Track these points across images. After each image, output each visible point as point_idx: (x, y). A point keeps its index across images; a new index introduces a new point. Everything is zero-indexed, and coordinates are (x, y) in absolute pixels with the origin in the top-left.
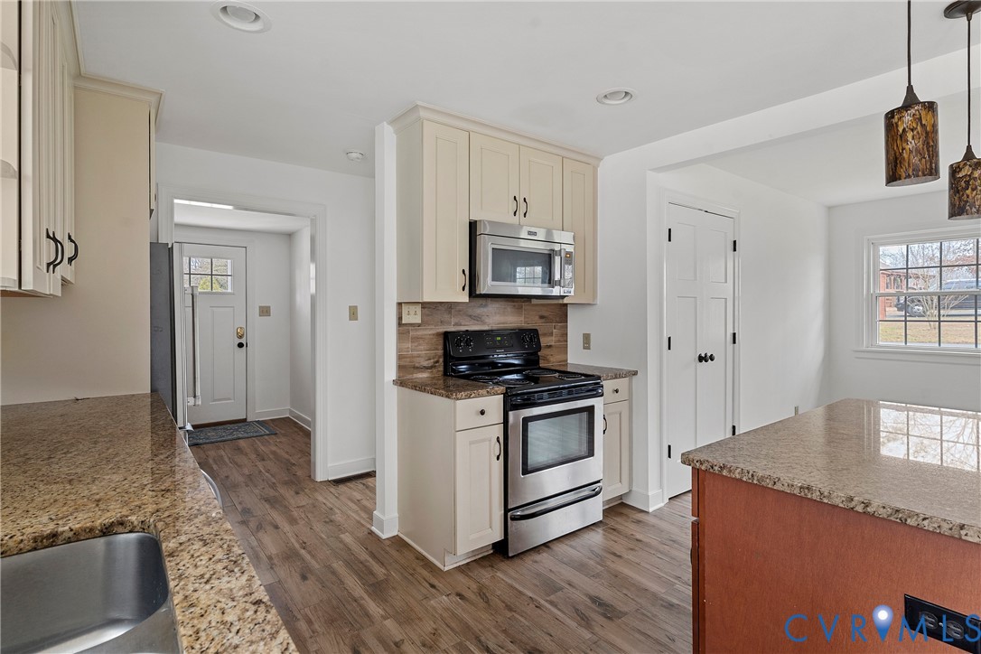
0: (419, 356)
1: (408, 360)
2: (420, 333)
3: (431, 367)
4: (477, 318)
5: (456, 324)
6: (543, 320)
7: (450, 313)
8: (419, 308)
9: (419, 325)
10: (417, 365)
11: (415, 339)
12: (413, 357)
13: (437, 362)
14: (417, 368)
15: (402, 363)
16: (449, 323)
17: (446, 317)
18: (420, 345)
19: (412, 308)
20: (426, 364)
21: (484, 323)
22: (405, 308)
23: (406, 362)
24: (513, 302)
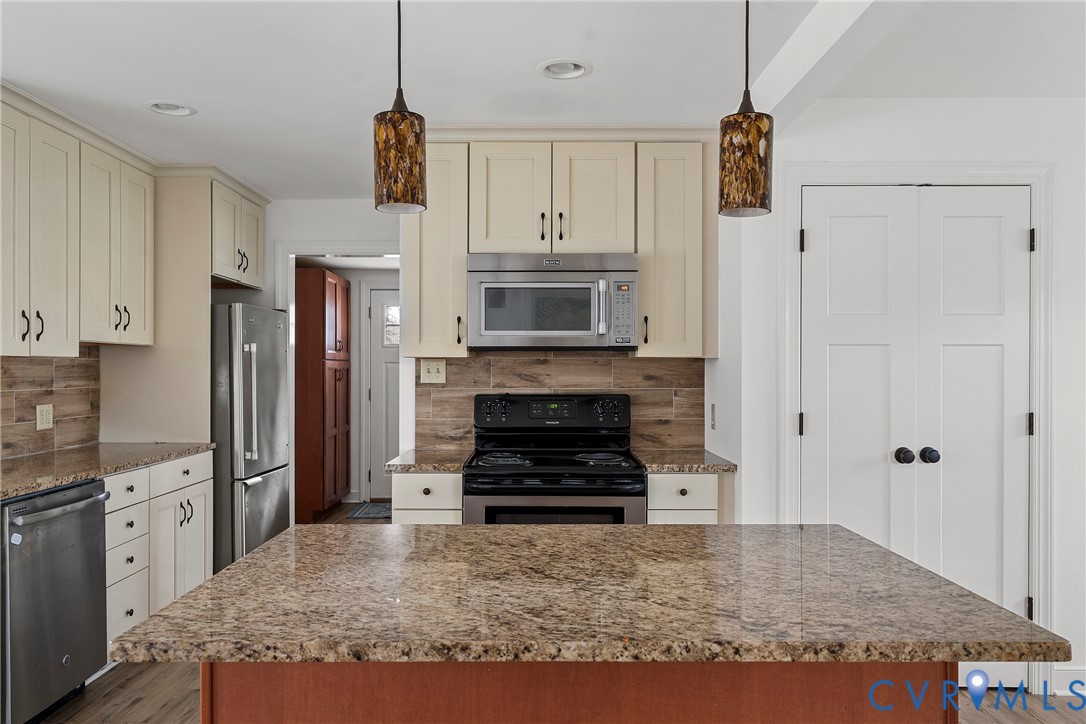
0: (443, 424)
1: (428, 427)
2: (445, 395)
3: (460, 439)
4: (532, 379)
5: (497, 386)
6: (653, 383)
7: (488, 371)
8: (442, 366)
9: (443, 386)
10: (440, 434)
11: (437, 403)
12: (435, 424)
13: (469, 432)
14: (441, 438)
15: (420, 431)
16: (487, 384)
17: (482, 376)
18: (445, 410)
19: (433, 365)
20: (452, 433)
21: (542, 384)
22: (424, 365)
23: (427, 430)
24: (594, 356)
